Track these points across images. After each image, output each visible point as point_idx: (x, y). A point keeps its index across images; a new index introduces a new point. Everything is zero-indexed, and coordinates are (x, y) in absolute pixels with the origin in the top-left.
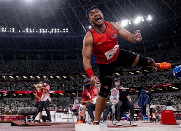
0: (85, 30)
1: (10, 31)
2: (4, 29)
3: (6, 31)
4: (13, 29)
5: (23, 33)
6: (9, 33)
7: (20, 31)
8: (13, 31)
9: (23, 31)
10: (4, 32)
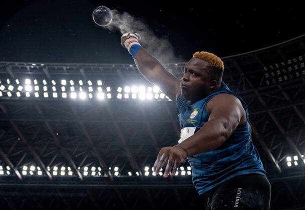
0: (277, 166)
1: (110, 174)
2: (97, 170)
3: (100, 174)
4: (116, 169)
5: (138, 178)
6: (108, 179)
7: (130, 174)
8: (116, 174)
9: (137, 173)
10: (97, 176)
